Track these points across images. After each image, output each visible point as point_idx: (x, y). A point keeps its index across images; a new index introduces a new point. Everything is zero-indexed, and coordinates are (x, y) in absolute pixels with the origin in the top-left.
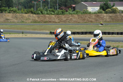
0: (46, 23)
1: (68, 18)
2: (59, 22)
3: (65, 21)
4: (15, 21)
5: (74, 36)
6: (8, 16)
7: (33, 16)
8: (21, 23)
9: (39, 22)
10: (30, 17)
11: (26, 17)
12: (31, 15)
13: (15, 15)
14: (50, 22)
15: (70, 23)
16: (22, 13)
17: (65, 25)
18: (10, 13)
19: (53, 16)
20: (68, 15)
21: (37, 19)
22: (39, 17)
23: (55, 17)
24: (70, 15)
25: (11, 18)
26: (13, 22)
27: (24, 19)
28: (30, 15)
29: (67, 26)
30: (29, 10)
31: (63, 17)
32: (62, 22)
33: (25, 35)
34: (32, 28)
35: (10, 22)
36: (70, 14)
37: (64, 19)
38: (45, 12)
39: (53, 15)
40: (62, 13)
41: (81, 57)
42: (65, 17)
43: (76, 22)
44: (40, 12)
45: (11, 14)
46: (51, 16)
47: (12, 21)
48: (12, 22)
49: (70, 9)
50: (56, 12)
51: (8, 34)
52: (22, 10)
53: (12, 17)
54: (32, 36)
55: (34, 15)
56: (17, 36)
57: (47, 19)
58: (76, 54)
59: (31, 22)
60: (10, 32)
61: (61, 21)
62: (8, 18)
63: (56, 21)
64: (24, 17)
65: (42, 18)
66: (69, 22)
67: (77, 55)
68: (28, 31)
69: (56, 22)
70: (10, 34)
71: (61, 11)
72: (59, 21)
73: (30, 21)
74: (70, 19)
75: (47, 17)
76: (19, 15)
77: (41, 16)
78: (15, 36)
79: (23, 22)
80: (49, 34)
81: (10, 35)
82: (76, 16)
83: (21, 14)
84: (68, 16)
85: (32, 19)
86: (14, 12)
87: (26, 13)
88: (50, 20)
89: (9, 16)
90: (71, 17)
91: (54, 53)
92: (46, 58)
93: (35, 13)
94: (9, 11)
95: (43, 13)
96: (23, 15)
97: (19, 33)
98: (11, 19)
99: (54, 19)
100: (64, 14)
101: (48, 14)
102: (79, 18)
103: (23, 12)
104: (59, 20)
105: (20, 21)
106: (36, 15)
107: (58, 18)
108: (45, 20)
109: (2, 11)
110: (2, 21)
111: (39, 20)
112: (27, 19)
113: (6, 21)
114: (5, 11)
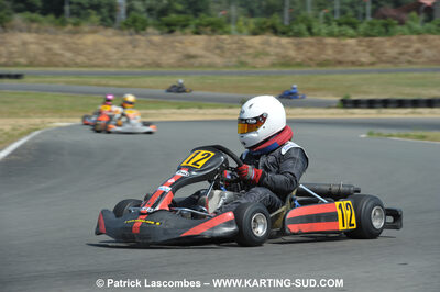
0: (324, 69)
1: (406, 47)
2: (372, 64)
4: (218, 60)
6: (193, 44)
7: (280, 44)
8: (236, 70)
9: (299, 65)
10: (270, 45)
11: (256, 48)
12: (274, 39)
13: (217, 39)
14: (340, 63)
15: (414, 66)
16: (240, 32)
18: (197, 33)
19: (353, 41)
20: (405, 37)
21: (292, 53)
22: (299, 48)
23: (360, 46)
24: (414, 37)
25: (202, 52)
26: (210, 66)
27: (246, 54)
28: (268, 41)
29: (401, 75)
30: (265, 23)
31: (388, 44)
32: (382, 62)
35: (200, 65)
36: (413, 32)
37: (393, 52)
38: (324, 29)
39: (352, 37)
40: (383, 30)
42: (394, 45)
43: (437, 62)
44: (303, 27)
45: (203, 37)
46: (342, 42)
47: (206, 61)
48: (205, 67)
49: (414, 14)
50: (362, 27)
52: (241, 23)
53: (207, 49)
55: (284, 40)
56: (225, 114)
57: (330, 52)
59: (273, 65)
61: (379, 59)
62: (193, 51)
63: (363, 60)
64: (249, 47)
65: (313, 50)
66: (410, 62)
69: (362, 64)
70: (200, 107)
72: (373, 59)
73: (268, 60)
74: (411, 50)
75: (333, 44)
76: (229, 40)
77: (308, 42)
78: (218, 114)
79: (243, 64)
80: (337, 107)
81: (201, 111)
82: (436, 39)
83: (236, 38)
85: (277, 55)
86: (212, 30)
87: (254, 33)
88: (339, 57)
89: (196, 44)
90: (417, 45)
93: (284, 34)
94: (197, 27)
95: (315, 30)
96: (244, 41)
97: (230, 103)
98: (202, 57)
99: (355, 52)
100: (392, 35)
101: (331, 35)
103: (245, 30)
104: (372, 54)
105: (234, 60)
106: (291, 40)
107: (369, 47)
108: (323, 57)
109: (173, 28)
110: (171, 61)
111: (300, 58)
112: (256, 55)
113: (186, 61)
114: (184, 26)
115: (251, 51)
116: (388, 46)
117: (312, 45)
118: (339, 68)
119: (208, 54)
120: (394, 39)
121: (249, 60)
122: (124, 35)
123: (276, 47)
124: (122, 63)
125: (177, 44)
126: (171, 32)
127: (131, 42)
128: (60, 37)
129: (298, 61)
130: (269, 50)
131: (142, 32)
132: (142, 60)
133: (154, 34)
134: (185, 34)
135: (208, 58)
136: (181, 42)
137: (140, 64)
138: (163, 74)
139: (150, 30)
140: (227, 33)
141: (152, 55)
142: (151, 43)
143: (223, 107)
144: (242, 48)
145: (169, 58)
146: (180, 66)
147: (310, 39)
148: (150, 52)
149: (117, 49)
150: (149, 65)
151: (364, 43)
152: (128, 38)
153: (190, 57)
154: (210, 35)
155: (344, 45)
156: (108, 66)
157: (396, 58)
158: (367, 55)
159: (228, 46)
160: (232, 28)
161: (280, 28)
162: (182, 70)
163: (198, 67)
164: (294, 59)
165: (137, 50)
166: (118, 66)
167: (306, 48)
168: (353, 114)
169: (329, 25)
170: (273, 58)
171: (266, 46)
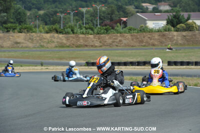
0: (79, 49)
2: (101, 46)
3: (110, 45)
4: (30, 45)
5: (126, 68)
6: (18, 37)
7: (59, 37)
8: (38, 49)
9: (68, 47)
10: (54, 38)
11: (48, 39)
12: (56, 35)
13: (30, 35)
14: (86, 46)
15: (119, 48)
16: (41, 32)
17: (111, 50)
18: (21, 33)
19: (92, 36)
20: (114, 34)
21: (65, 41)
22: (68, 39)
23: (95, 38)
24: (119, 35)
25: (23, 41)
26: (27, 47)
27: (43, 42)
28: (54, 36)
29: (113, 51)
30: (52, 28)
31: (107, 37)
32: (106, 46)
33: (46, 67)
34: (57, 56)
35: (22, 47)
36: (118, 32)
37: (110, 41)
38: (79, 31)
39: (91, 34)
40: (106, 31)
41: (139, 100)
42: (110, 38)
43: (129, 45)
44: (69, 30)
45: (23, 34)
46: (87, 36)
47: (24, 45)
48: (24, 48)
49: (118, 24)
50: (96, 31)
51: (18, 66)
52: (41, 28)
53: (25, 39)
54: (57, 69)
55: (61, 36)
56: (33, 69)
57: (82, 41)
58: (132, 96)
59: (56, 47)
60: (21, 64)
61: (103, 44)
62: (19, 40)
63: (96, 45)
65: (74, 40)
66: (117, 46)
67: (134, 98)
68: (51, 61)
69: (96, 47)
70: (21, 66)
71: (104, 27)
72: (101, 44)
73: (53, 45)
74: (118, 40)
75: (82, 38)
76: (35, 35)
77: (72, 37)
78: (30, 69)
79: (42, 46)
80: (85, 66)
81: (21, 68)
82: (128, 36)
83: (39, 35)
84: (114, 36)
85: (57, 42)
86: (27, 31)
87: (47, 33)
88: (86, 43)
89: (20, 37)
90: (120, 38)
91: (98, 94)
92: (85, 103)
93: (60, 33)
94: (20, 29)
95: (75, 31)
96: (42, 36)
97: (36, 64)
98: (23, 43)
99: (93, 41)
100: (109, 34)
101: (83, 33)
102: (133, 40)
103: (42, 30)
104: (100, 42)
105: (38, 45)
106: (64, 35)
107: (99, 39)
108: (79, 43)
110: (8, 45)
111: (68, 44)
112: (48, 43)
113: (15, 45)
114: (14, 29)
115: (45, 40)
116: (107, 38)
118: (86, 48)
119: (26, 42)
120: (110, 35)
121: (45, 45)
123: (57, 39)
126: (8, 31)
130: (53, 40)
134: (14, 32)
136: (12, 36)
140: (35, 32)
143: (32, 66)
144: (42, 39)
146: (12, 47)
147: (72, 35)
151: (97, 37)
153: (17, 43)
154: (27, 33)
155: (88, 38)
158: (98, 42)
159: (35, 38)
160: (37, 29)
161: (59, 30)
162: (13, 49)
164: (65, 44)
167: (71, 39)
168: (91, 69)
169: (81, 29)
170: (56, 44)
171: (53, 38)
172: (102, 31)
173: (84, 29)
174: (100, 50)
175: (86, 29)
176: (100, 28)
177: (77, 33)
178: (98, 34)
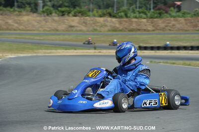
0: (132, 33)
1: (168, 23)
2: (153, 30)
4: (84, 28)
5: (179, 53)
6: (73, 21)
7: (112, 21)
8: (91, 33)
9: (121, 31)
10: (108, 22)
11: (101, 23)
12: (109, 19)
13: (84, 19)
14: (139, 30)
15: (172, 32)
16: (94, 16)
17: (164, 34)
18: (75, 16)
19: (145, 20)
21: (117, 25)
22: (120, 23)
23: (147, 22)
24: (172, 19)
25: (76, 25)
26: (81, 31)
27: (97, 26)
28: (107, 20)
29: (166, 36)
30: (106, 11)
32: (158, 30)
33: (99, 51)
36: (172, 16)
37: (162, 25)
38: (133, 15)
39: (144, 18)
40: (159, 15)
42: (163, 22)
43: (182, 30)
44: (123, 14)
45: (77, 18)
47: (78, 29)
48: (78, 31)
49: (172, 8)
50: (149, 15)
51: (72, 49)
52: (95, 12)
53: (79, 23)
54: (110, 53)
55: (114, 20)
56: (87, 52)
57: (134, 25)
59: (109, 31)
61: (156, 28)
62: (73, 24)
63: (149, 29)
64: (98, 23)
65: (127, 24)
66: (170, 30)
68: (104, 44)
69: (148, 31)
70: (75, 49)
71: (158, 12)
72: (153, 28)
73: (106, 29)
74: (171, 24)
75: (136, 22)
76: (89, 19)
77: (125, 21)
78: (83, 52)
79: (96, 30)
81: (75, 51)
82: (182, 20)
83: (92, 18)
84: (168, 20)
85: (111, 26)
86: (82, 15)
87: (101, 17)
88: (138, 27)
90: (173, 22)
93: (114, 17)
94: (75, 13)
95: (129, 15)
96: (96, 19)
98: (77, 27)
99: (146, 25)
100: (162, 18)
101: (136, 17)
102: (186, 24)
103: (96, 14)
104: (153, 26)
105: (91, 28)
106: (117, 19)
107: (152, 23)
108: (132, 27)
109: (64, 13)
110: (63, 28)
111: (121, 28)
112: (101, 26)
113: (70, 29)
114: (69, 13)
115: (99, 24)
116: (160, 22)
117: (126, 22)
118: (139, 32)
119: (80, 26)
120: (163, 20)
121: (98, 28)
122: (41, 17)
123: (110, 23)
124: (40, 29)
125: (66, 21)
126: (63, 15)
127: (44, 20)
128: (12, 17)
129: (120, 29)
130: (107, 24)
131: (50, 15)
132: (50, 28)
133: (55, 16)
134: (69, 16)
135: (79, 27)
136: (67, 20)
137: (48, 29)
138: (59, 34)
139: (54, 14)
140: (89, 16)
141: (55, 25)
142: (54, 20)
143: (86, 49)
144: (95, 23)
145: (62, 27)
146: (67, 31)
147: (125, 19)
148: (54, 24)
149: (38, 23)
150: (53, 30)
151: (150, 21)
152: (43, 18)
153: (71, 27)
154: (81, 17)
155: (141, 22)
156: (34, 30)
157: (164, 28)
158: (151, 26)
159: (88, 22)
160: (91, 13)
161: (112, 14)
162: (67, 32)
163: (75, 31)
164: (118, 28)
165: (48, 23)
166: (38, 30)
167: (124, 23)
168: (144, 53)
169: (135, 13)
170: (109, 28)
171: (106, 22)
172: (156, 15)
173: (137, 13)
174: (152, 34)
175: (140, 13)
176: (154, 12)
177: (130, 17)
178: (152, 18)
